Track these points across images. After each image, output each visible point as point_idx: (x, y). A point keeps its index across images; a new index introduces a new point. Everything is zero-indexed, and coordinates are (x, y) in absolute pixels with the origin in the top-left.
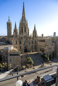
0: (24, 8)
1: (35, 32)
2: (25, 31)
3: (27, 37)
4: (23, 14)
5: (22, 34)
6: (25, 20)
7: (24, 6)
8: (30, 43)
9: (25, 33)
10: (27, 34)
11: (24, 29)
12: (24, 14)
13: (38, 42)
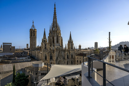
0: (55, 11)
1: (70, 42)
2: (57, 42)
3: (61, 50)
4: (54, 18)
5: (54, 46)
6: (57, 27)
7: (55, 9)
8: (64, 59)
9: (57, 44)
10: (60, 45)
11: (55, 38)
12: (56, 18)
13: (76, 57)
